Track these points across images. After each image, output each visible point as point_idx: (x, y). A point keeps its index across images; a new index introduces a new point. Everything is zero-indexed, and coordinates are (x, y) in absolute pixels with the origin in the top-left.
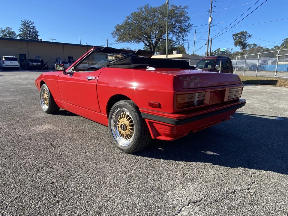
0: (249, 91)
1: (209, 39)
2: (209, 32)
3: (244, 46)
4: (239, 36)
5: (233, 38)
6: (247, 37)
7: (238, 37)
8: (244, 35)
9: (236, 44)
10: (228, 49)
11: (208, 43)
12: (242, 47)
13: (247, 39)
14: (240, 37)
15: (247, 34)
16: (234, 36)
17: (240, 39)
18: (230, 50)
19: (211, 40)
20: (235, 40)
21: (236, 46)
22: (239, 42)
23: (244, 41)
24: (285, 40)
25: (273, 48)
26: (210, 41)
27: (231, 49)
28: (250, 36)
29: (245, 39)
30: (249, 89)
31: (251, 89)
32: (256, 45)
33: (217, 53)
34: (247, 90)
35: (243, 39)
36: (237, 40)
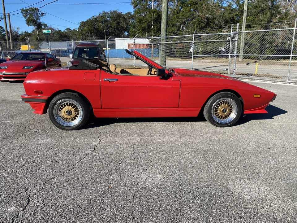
1: (5, 14)
2: (4, 4)
3: (38, 26)
4: (29, 13)
6: (40, 15)
7: (28, 13)
8: (36, 12)
9: (28, 23)
11: (5, 18)
12: (36, 27)
14: (32, 15)
15: (39, 11)
16: (23, 12)
17: (31, 16)
18: (16, 30)
20: (25, 17)
21: (29, 26)
22: (31, 20)
23: (37, 19)
24: (81, 23)
25: (65, 30)
28: (43, 15)
29: (38, 18)
32: (46, 25)
35: (35, 17)
36: (29, 18)
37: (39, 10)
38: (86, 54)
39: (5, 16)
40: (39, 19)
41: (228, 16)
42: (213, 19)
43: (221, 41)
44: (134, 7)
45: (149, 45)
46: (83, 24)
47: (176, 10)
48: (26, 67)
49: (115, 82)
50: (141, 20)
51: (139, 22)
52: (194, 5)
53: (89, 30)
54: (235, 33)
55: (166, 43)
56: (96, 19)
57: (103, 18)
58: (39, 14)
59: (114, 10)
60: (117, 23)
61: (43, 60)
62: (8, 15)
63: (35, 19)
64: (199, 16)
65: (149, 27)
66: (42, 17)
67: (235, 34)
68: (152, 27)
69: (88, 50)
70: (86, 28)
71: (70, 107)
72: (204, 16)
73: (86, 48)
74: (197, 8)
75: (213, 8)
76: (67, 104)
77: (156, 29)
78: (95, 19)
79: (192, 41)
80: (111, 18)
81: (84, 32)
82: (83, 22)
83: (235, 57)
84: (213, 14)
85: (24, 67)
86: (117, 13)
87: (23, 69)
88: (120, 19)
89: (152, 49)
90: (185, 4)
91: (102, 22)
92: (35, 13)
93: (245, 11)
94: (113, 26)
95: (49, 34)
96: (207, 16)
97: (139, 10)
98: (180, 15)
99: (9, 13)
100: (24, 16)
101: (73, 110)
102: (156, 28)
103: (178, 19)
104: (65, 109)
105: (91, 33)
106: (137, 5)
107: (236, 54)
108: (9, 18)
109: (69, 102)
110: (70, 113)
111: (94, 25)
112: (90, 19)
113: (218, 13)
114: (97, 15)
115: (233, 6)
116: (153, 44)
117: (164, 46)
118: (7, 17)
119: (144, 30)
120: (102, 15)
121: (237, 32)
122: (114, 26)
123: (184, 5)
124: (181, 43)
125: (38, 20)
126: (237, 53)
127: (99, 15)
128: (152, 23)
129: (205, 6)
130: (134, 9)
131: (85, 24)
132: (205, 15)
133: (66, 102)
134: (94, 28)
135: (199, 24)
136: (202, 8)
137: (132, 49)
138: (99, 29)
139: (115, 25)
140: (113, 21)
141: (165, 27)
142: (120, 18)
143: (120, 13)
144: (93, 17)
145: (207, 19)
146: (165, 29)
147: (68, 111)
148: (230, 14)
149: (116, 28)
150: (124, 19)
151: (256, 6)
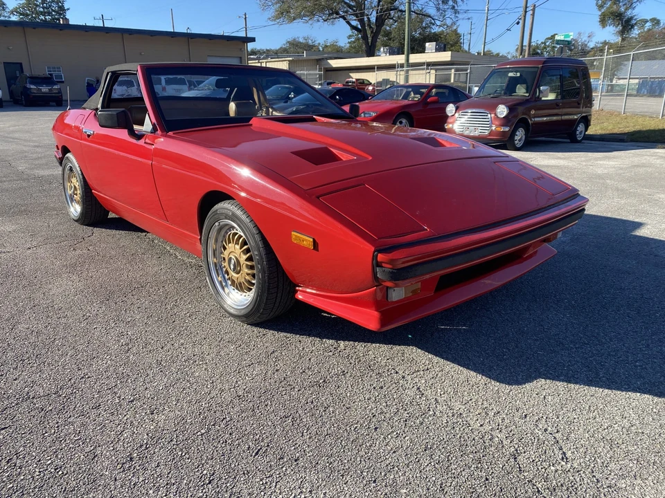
0: (642, 170)
1: (526, 7)
3: (626, 25)
5: (597, 4)
9: (603, 21)
10: (580, 34)
11: (525, 16)
12: (620, 27)
13: (634, 5)
17: (615, 4)
18: (584, 38)
19: (534, 10)
20: (600, 7)
21: (604, 27)
22: (612, 13)
23: (627, 9)
26: (531, 12)
27: (587, 35)
29: (630, 7)
30: (643, 166)
31: (650, 165)
32: (659, 21)
33: (548, 46)
34: (638, 166)
35: (624, 5)
36: (607, 8)
39: (526, 12)
40: (633, 8)
62: (531, 8)
63: (622, 9)
73: (514, 72)
99: (534, 6)
100: (598, 6)
108: (533, 15)
125: (629, 12)
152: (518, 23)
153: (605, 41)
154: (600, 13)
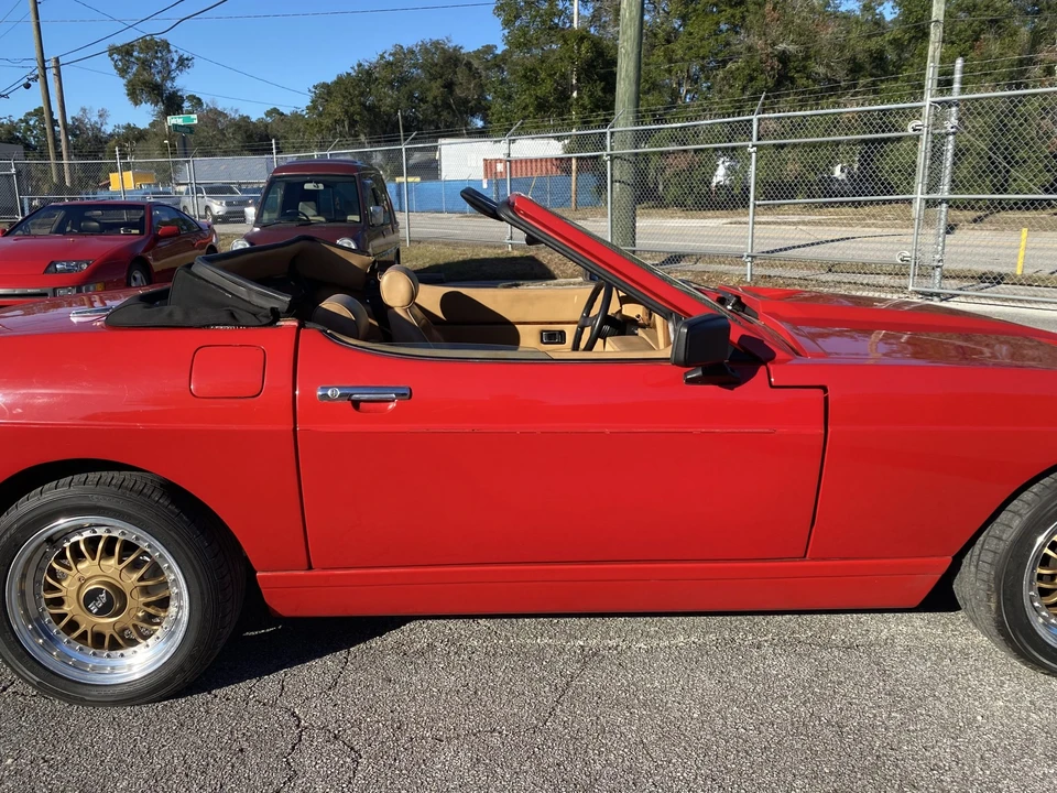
1: (43, 61)
3: (170, 103)
4: (137, 59)
5: (116, 66)
6: (174, 66)
7: (133, 60)
8: (159, 55)
9: (134, 95)
10: (84, 110)
11: (45, 77)
12: (161, 106)
13: (173, 74)
14: (145, 65)
15: (169, 51)
16: (116, 57)
17: (145, 69)
18: (95, 118)
19: (58, 68)
20: (123, 72)
21: (136, 104)
22: (145, 83)
23: (164, 79)
24: (315, 87)
25: (264, 116)
26: (54, 71)
28: (183, 63)
29: (168, 76)
32: (199, 100)
35: (158, 73)
36: (135, 75)
37: (172, 48)
38: (312, 203)
39: (44, 69)
40: (173, 79)
41: (861, 47)
42: (807, 58)
43: (838, 143)
44: (507, 23)
45: (562, 164)
46: (325, 93)
47: (664, 31)
48: (58, 266)
49: (391, 406)
50: (531, 70)
51: (525, 76)
52: (731, 7)
53: (346, 112)
54: (946, 102)
55: (636, 154)
56: (369, 73)
57: (394, 71)
58: (172, 61)
59: (435, 39)
60: (444, 87)
61: (137, 232)
62: (53, 64)
63: (158, 79)
64: (750, 49)
65: (563, 96)
66: (181, 71)
67: (949, 104)
68: (575, 94)
69: (321, 187)
70: (335, 108)
71: (113, 562)
72: (770, 50)
73: (310, 182)
74: (743, 18)
75: (805, 19)
76: (92, 543)
77: (586, 101)
78: (367, 72)
79: (750, 140)
80: (422, 67)
81: (327, 121)
82: (325, 85)
83: (944, 205)
84: (806, 37)
85: (53, 263)
86: (444, 51)
87: (45, 272)
88: (455, 73)
89: (574, 178)
90: (699, 6)
91: (390, 83)
92: (157, 58)
93: (937, 21)
94: (430, 98)
95: (190, 129)
96: (781, 47)
97: (525, 35)
98: (678, 48)
99: (57, 60)
100: (119, 70)
101: (130, 581)
102: (590, 97)
103: (670, 61)
104: (83, 581)
105: (353, 124)
106: (517, 17)
107: (946, 195)
108: (59, 75)
109: (100, 532)
110: (113, 600)
111: (362, 94)
112: (349, 74)
113: (827, 35)
114: (374, 61)
115: (881, 8)
116: (578, 158)
117: (626, 164)
118: (51, 74)
119: (542, 107)
120: (391, 58)
121: (956, 95)
122: (435, 98)
123: (695, 10)
124: (685, 151)
125: (169, 84)
126: (952, 190)
127: (382, 57)
128: (574, 81)
129: (774, 9)
130: (506, 31)
131: (329, 93)
132: (774, 44)
133: (87, 534)
134: (363, 105)
135: (752, 79)
136: (764, 17)
137: (499, 177)
138: (379, 107)
139: (435, 92)
140: (431, 80)
141: (634, 88)
142: (456, 66)
143: (457, 49)
144: (360, 65)
145: (784, 58)
146: (633, 96)
147: (99, 591)
148: (869, 37)
149: (440, 103)
150: (470, 69)
151: (975, 6)
152: (27, 86)
153: (129, 125)
154: (125, 81)
